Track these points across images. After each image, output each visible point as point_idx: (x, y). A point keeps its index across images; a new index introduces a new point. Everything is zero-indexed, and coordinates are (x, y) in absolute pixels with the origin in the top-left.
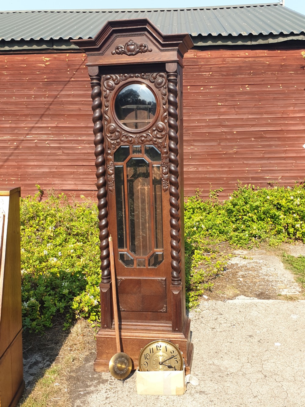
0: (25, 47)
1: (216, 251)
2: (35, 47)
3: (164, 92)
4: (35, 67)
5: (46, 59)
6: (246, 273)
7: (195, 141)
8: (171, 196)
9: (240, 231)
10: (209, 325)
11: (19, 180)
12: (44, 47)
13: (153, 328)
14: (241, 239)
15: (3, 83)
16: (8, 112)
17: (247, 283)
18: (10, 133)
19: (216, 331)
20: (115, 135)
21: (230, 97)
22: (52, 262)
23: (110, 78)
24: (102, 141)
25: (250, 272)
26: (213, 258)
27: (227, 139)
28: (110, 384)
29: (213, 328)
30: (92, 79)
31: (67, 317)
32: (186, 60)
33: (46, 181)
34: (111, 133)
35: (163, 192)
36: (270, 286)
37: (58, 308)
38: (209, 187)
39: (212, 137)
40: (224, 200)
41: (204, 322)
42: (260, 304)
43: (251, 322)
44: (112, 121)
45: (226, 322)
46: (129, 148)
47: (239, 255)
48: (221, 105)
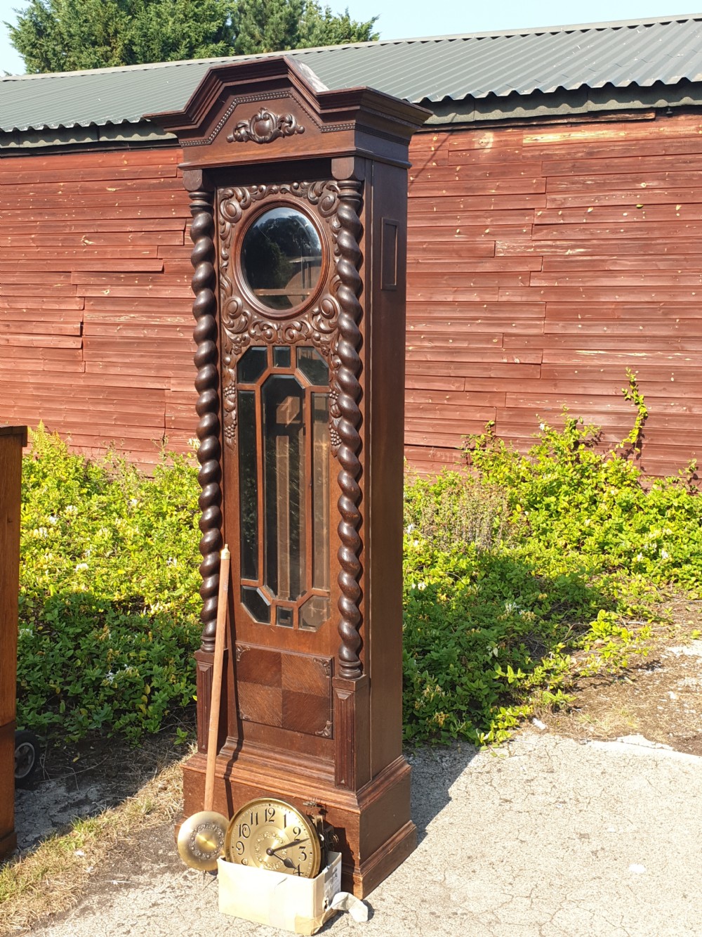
3: (336, 224)
8: (342, 469)
19: (508, 807)
20: (240, 321)
23: (232, 195)
24: (211, 334)
30: (193, 197)
34: (233, 318)
35: (331, 456)
41: (496, 782)
42: (669, 763)
44: (234, 290)
46: (266, 353)
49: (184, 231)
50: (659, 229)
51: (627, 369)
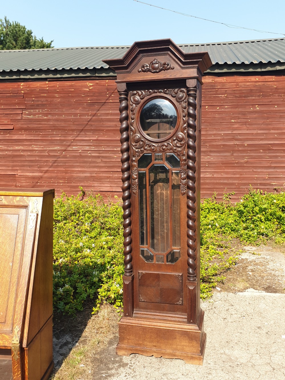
0: (73, 75)
1: (229, 247)
2: (81, 75)
3: (184, 105)
4: (81, 91)
5: (89, 84)
6: (255, 267)
7: (211, 151)
8: (189, 200)
9: (250, 229)
10: (221, 315)
11: (66, 183)
12: (88, 74)
13: (169, 319)
14: (250, 237)
15: (55, 104)
16: (59, 127)
17: (256, 277)
18: (60, 144)
19: (227, 321)
20: (140, 144)
21: (242, 115)
22: (86, 253)
23: (136, 94)
24: (128, 150)
25: (259, 267)
26: (226, 253)
27: (239, 151)
28: (129, 368)
29: (225, 319)
30: (120, 94)
31: (96, 302)
32: (205, 84)
33: (87, 184)
34: (136, 142)
35: (181, 195)
36: (277, 280)
37: (89, 294)
38: (223, 191)
39: (226, 149)
40: (236, 202)
41: (217, 312)
42: (267, 297)
43: (259, 313)
44: (137, 131)
45: (236, 312)
46: (151, 156)
47: (249, 250)
48: (235, 122)
49: (22, 114)
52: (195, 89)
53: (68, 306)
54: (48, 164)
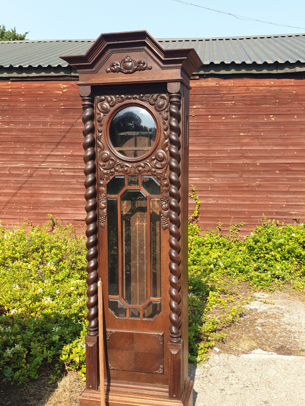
0: (43, 74)
1: (234, 293)
2: (52, 74)
3: (165, 115)
4: (52, 94)
5: (63, 86)
6: (266, 321)
7: (214, 172)
8: (171, 236)
9: (261, 271)
10: (217, 385)
11: (31, 209)
12: (62, 73)
13: (146, 392)
14: (262, 280)
15: (19, 110)
16: (23, 139)
17: (266, 333)
18: (24, 160)
19: (225, 393)
20: (109, 164)
21: (254, 127)
22: (46, 302)
23: (105, 100)
25: (271, 320)
26: (230, 301)
27: (249, 171)
29: (223, 390)
31: (56, 367)
32: (207, 88)
33: (59, 210)
34: (104, 162)
35: (162, 230)
36: (292, 338)
37: (46, 357)
38: (229, 221)
39: (233, 168)
40: (245, 235)
41: (212, 381)
42: (279, 361)
43: (267, 383)
44: (106, 148)
45: (238, 382)
46: (123, 179)
47: (260, 298)
48: (244, 136)
50: (202, 126)
51: (192, 185)
52: (179, 95)
53: (17, 374)
54: (8, 185)
